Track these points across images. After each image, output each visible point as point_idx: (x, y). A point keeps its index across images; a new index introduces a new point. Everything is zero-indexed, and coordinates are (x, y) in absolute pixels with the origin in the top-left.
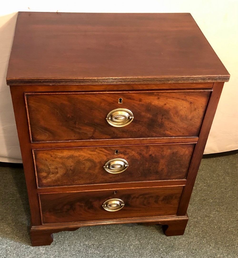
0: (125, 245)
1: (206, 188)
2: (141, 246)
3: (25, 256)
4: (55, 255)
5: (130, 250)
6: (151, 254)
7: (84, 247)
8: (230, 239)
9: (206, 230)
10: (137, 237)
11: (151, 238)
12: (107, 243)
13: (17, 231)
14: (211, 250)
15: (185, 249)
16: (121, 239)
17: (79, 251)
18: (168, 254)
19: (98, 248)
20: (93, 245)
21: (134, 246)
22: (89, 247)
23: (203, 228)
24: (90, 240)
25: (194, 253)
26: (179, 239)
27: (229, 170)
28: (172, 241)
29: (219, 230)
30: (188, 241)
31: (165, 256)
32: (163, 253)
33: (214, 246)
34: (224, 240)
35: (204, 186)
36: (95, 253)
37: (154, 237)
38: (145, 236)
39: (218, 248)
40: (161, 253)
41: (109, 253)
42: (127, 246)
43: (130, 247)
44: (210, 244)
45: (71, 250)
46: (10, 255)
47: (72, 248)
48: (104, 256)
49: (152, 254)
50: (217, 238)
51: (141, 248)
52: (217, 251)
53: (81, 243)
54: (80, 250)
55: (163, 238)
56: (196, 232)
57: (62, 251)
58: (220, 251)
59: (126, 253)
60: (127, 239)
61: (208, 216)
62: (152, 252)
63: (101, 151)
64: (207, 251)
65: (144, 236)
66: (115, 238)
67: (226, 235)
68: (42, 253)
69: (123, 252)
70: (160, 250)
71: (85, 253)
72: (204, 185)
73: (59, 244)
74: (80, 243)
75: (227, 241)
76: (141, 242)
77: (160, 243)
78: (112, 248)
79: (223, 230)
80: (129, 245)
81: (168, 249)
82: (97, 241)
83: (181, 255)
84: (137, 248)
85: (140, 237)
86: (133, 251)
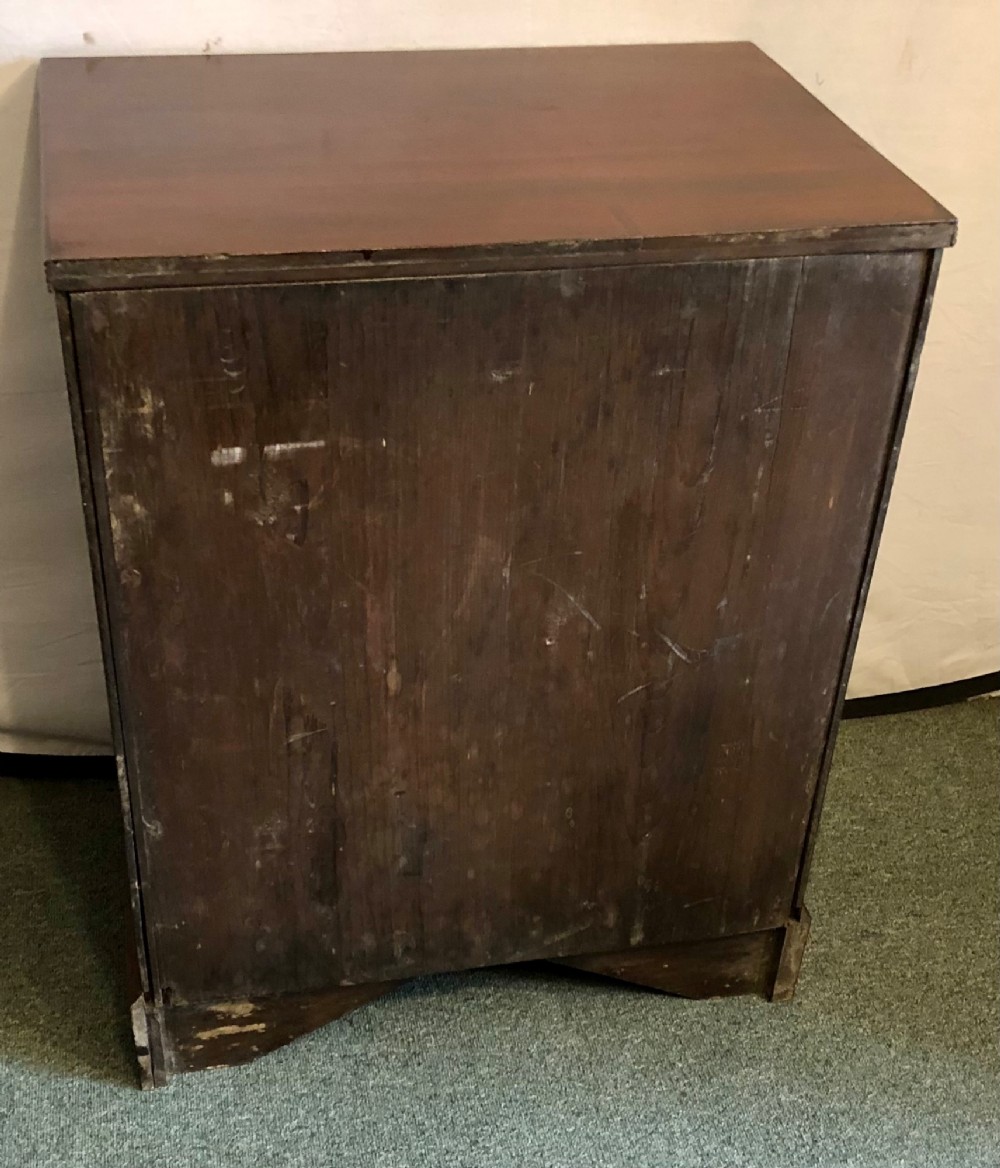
0: (520, 1053)
1: (863, 829)
2: (591, 1055)
3: (90, 1108)
5: (545, 1069)
6: (636, 1082)
7: (345, 1067)
8: (976, 1018)
9: (871, 988)
10: (572, 1020)
11: (634, 1024)
12: (444, 1046)
13: (53, 1013)
14: (895, 1061)
15: (781, 1063)
16: (506, 1032)
17: (324, 1080)
18: (709, 1082)
19: (406, 1065)
20: (387, 1058)
21: (563, 1055)
22: (368, 1065)
23: (857, 978)
24: (372, 1039)
25: (820, 1076)
27: (960, 761)
29: (925, 988)
30: (792, 1029)
31: (696, 1089)
32: (687, 1078)
33: (907, 1047)
34: (946, 1023)
35: (852, 822)
36: (393, 1087)
37: (645, 1018)
39: (925, 1053)
40: (677, 1080)
41: (456, 1085)
42: (531, 1057)
43: (544, 1058)
44: (890, 1041)
45: (292, 1080)
46: (28, 1106)
48: (435, 1095)
49: (640, 1083)
50: (917, 1016)
51: (591, 1063)
52: (918, 1066)
53: (330, 1051)
54: (330, 1079)
55: (683, 1024)
56: (827, 995)
58: (932, 1065)
59: (529, 1082)
60: (530, 1029)
61: (874, 933)
62: (638, 1075)
64: (878, 1064)
65: (604, 1015)
66: (480, 1027)
67: (956, 1004)
69: (516, 1078)
70: (673, 1066)
71: (349, 1086)
72: (854, 817)
75: (962, 1024)
76: (592, 1038)
77: (671, 1040)
78: (469, 1065)
79: (941, 987)
80: (540, 1053)
81: (709, 1063)
82: (403, 1040)
83: (765, 1085)
84: (574, 1061)
85: (584, 1022)
86: (558, 1075)
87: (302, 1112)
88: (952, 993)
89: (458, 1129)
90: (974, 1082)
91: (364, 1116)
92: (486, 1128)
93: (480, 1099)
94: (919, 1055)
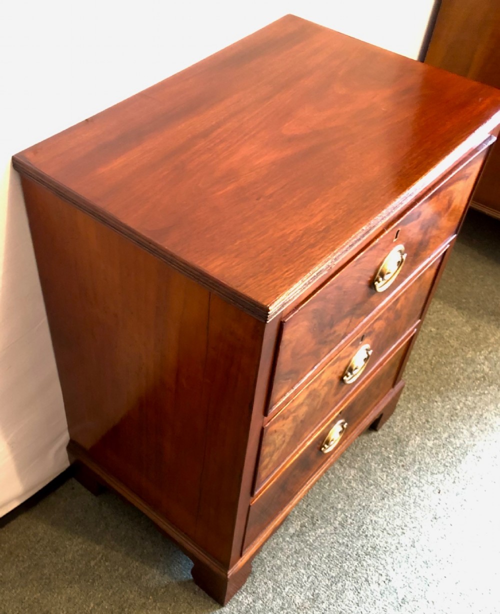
4: (271, 588)
5: (356, 490)
7: (296, 541)
10: (343, 464)
13: (170, 605)
14: (443, 407)
15: (416, 432)
16: (329, 485)
17: (295, 552)
18: (406, 455)
19: (314, 524)
21: (355, 480)
25: (430, 428)
26: (394, 422)
28: (389, 432)
29: (424, 373)
31: (404, 461)
36: (319, 536)
37: (364, 446)
38: (352, 454)
39: (448, 397)
41: (337, 519)
42: (347, 489)
45: (285, 561)
47: (282, 556)
49: (387, 472)
52: (450, 403)
54: (296, 550)
55: (376, 439)
57: (275, 574)
58: (453, 400)
60: (335, 478)
62: (384, 469)
66: (320, 490)
67: (438, 373)
68: (251, 603)
70: (389, 457)
73: (257, 568)
74: (284, 540)
78: (333, 508)
80: (348, 484)
81: (398, 448)
82: (302, 515)
83: (420, 444)
84: (361, 479)
85: (348, 462)
86: (362, 489)
87: (303, 571)
88: (433, 369)
89: (356, 535)
90: (470, 398)
91: (323, 555)
92: (363, 528)
93: (350, 518)
94: (447, 399)
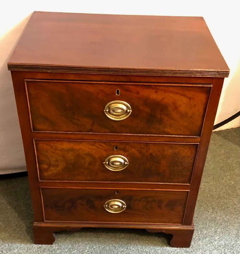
14: (210, 215)
33: (212, 211)
39: (216, 212)
44: (208, 211)
52: (215, 215)
63: (100, 145)
94: (215, 213)
